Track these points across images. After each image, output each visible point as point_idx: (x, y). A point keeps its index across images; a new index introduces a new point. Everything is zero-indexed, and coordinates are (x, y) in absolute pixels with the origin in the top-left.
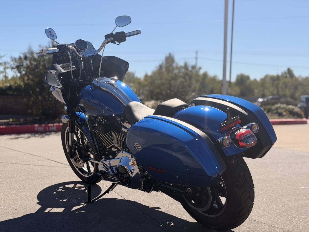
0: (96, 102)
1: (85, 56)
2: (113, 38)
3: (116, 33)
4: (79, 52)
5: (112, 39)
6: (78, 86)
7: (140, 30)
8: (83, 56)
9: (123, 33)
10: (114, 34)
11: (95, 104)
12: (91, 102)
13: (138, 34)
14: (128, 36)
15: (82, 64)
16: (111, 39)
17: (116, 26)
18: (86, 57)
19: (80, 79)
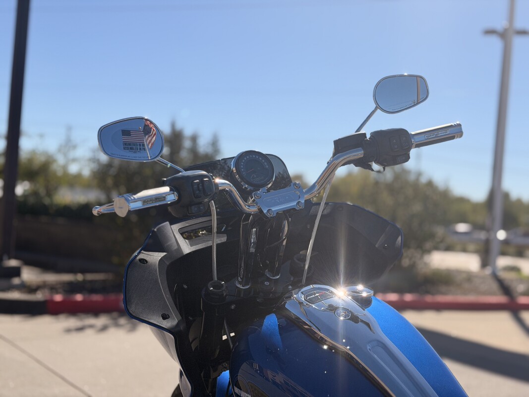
0: (280, 378)
1: (265, 212)
2: (364, 149)
3: (376, 134)
4: (245, 195)
5: (363, 152)
6: (233, 307)
7: (459, 125)
8: (261, 211)
9: (401, 134)
10: (368, 136)
11: (275, 383)
12: (267, 379)
13: (452, 138)
14: (419, 145)
15: (253, 236)
16: (359, 154)
17: (375, 106)
18: (268, 215)
19: (240, 283)
